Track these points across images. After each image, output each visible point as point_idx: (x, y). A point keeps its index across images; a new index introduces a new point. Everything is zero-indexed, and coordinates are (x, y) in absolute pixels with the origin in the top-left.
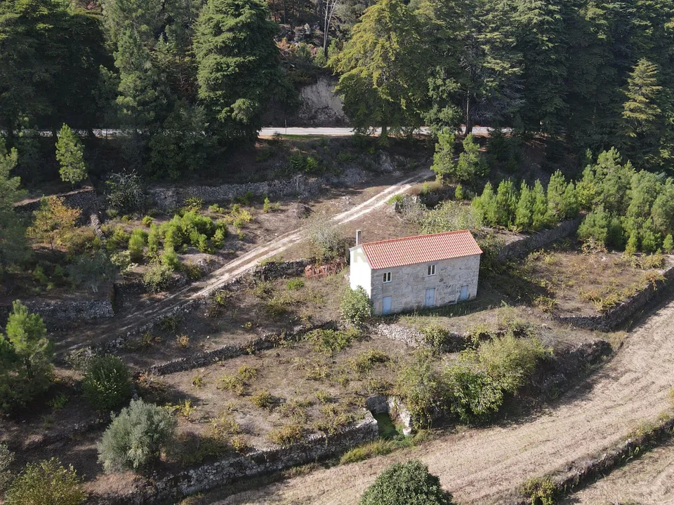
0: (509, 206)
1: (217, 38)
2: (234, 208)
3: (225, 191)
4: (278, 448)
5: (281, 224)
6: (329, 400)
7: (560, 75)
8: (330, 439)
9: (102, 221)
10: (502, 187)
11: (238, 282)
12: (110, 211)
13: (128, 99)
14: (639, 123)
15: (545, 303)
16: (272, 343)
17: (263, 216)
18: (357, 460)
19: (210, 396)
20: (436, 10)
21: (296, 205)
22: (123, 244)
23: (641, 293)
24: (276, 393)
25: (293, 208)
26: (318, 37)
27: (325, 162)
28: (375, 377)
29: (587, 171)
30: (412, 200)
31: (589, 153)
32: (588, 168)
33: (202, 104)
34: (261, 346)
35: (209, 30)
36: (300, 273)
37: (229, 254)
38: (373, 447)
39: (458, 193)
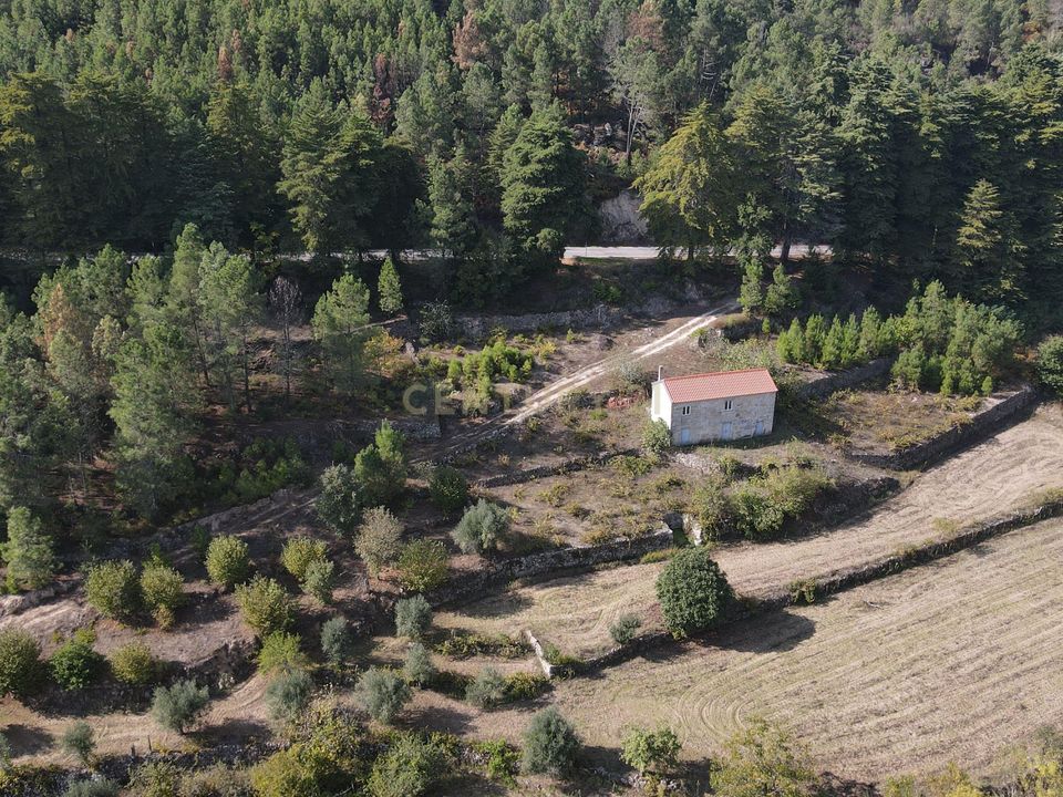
0: (818, 342)
1: (525, 168)
2: (539, 339)
3: (531, 320)
4: (590, 546)
5: (584, 355)
6: (631, 513)
7: (886, 198)
8: (633, 543)
9: (416, 350)
10: (811, 322)
11: (548, 411)
12: (423, 340)
13: (442, 231)
14: (977, 250)
15: (837, 440)
16: (580, 465)
17: (566, 348)
18: (655, 561)
19: (530, 506)
20: (750, 131)
21: (598, 336)
22: (442, 372)
23: (944, 436)
24: (586, 506)
25: (596, 339)
26: (620, 140)
27: (627, 291)
28: (671, 498)
29: (911, 305)
30: (716, 334)
31: (916, 284)
32: (912, 301)
33: (508, 232)
34: (571, 468)
35: (516, 159)
36: (604, 404)
37: (536, 384)
38: (668, 552)
39: (765, 326)
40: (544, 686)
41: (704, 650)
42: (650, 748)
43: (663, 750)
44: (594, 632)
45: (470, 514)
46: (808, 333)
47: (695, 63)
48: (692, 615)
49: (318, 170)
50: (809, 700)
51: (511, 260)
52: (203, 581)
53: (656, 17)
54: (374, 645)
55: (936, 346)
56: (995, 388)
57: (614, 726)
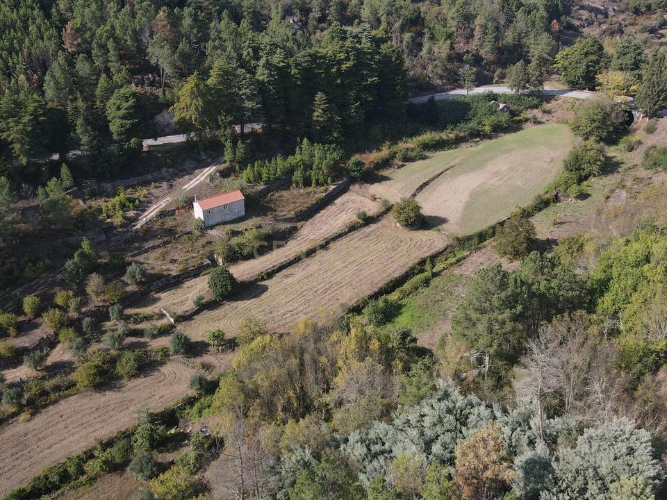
0: (260, 173)
1: (119, 112)
2: (139, 188)
3: (133, 180)
4: (179, 273)
5: (161, 193)
6: (193, 258)
7: (281, 104)
8: (196, 269)
9: (85, 203)
10: (256, 164)
11: (150, 220)
12: (86, 197)
14: (321, 122)
15: (271, 214)
16: (169, 242)
17: (153, 191)
18: (206, 274)
19: (152, 262)
20: (218, 82)
21: (165, 183)
22: (100, 211)
23: (313, 205)
24: (175, 258)
25: (165, 185)
26: (158, 82)
27: (175, 160)
28: (208, 249)
29: (297, 149)
30: (217, 175)
31: (298, 140)
33: (116, 142)
34: (165, 244)
35: (114, 108)
36: (174, 214)
37: (143, 210)
38: (210, 270)
39: (237, 168)
40: (172, 327)
41: (229, 303)
42: (214, 336)
43: (219, 336)
44: (187, 305)
45: (129, 269)
46: (256, 169)
48: (222, 291)
49: (21, 126)
50: (268, 312)
51: (120, 155)
52: (23, 316)
53: (166, 22)
54: (102, 326)
55: (308, 166)
56: (333, 181)
57: (201, 334)
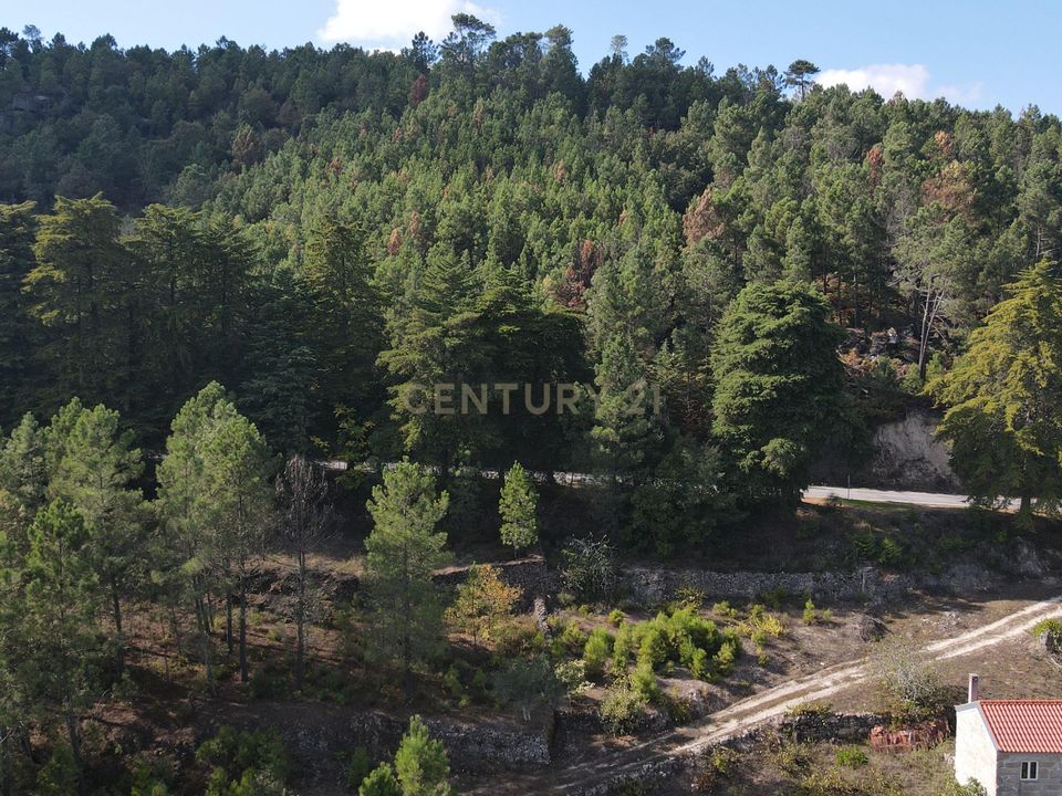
1: (747, 347)
2: (754, 612)
3: (738, 581)
5: (833, 647)
9: (549, 610)
11: (752, 737)
12: (564, 596)
13: (608, 430)
17: (802, 631)
21: (859, 617)
22: (575, 649)
25: (854, 622)
26: (909, 349)
27: (914, 549)
35: (735, 334)
36: (860, 738)
37: (740, 687)
47: (1025, 237)
49: (432, 332)
53: (962, 186)
